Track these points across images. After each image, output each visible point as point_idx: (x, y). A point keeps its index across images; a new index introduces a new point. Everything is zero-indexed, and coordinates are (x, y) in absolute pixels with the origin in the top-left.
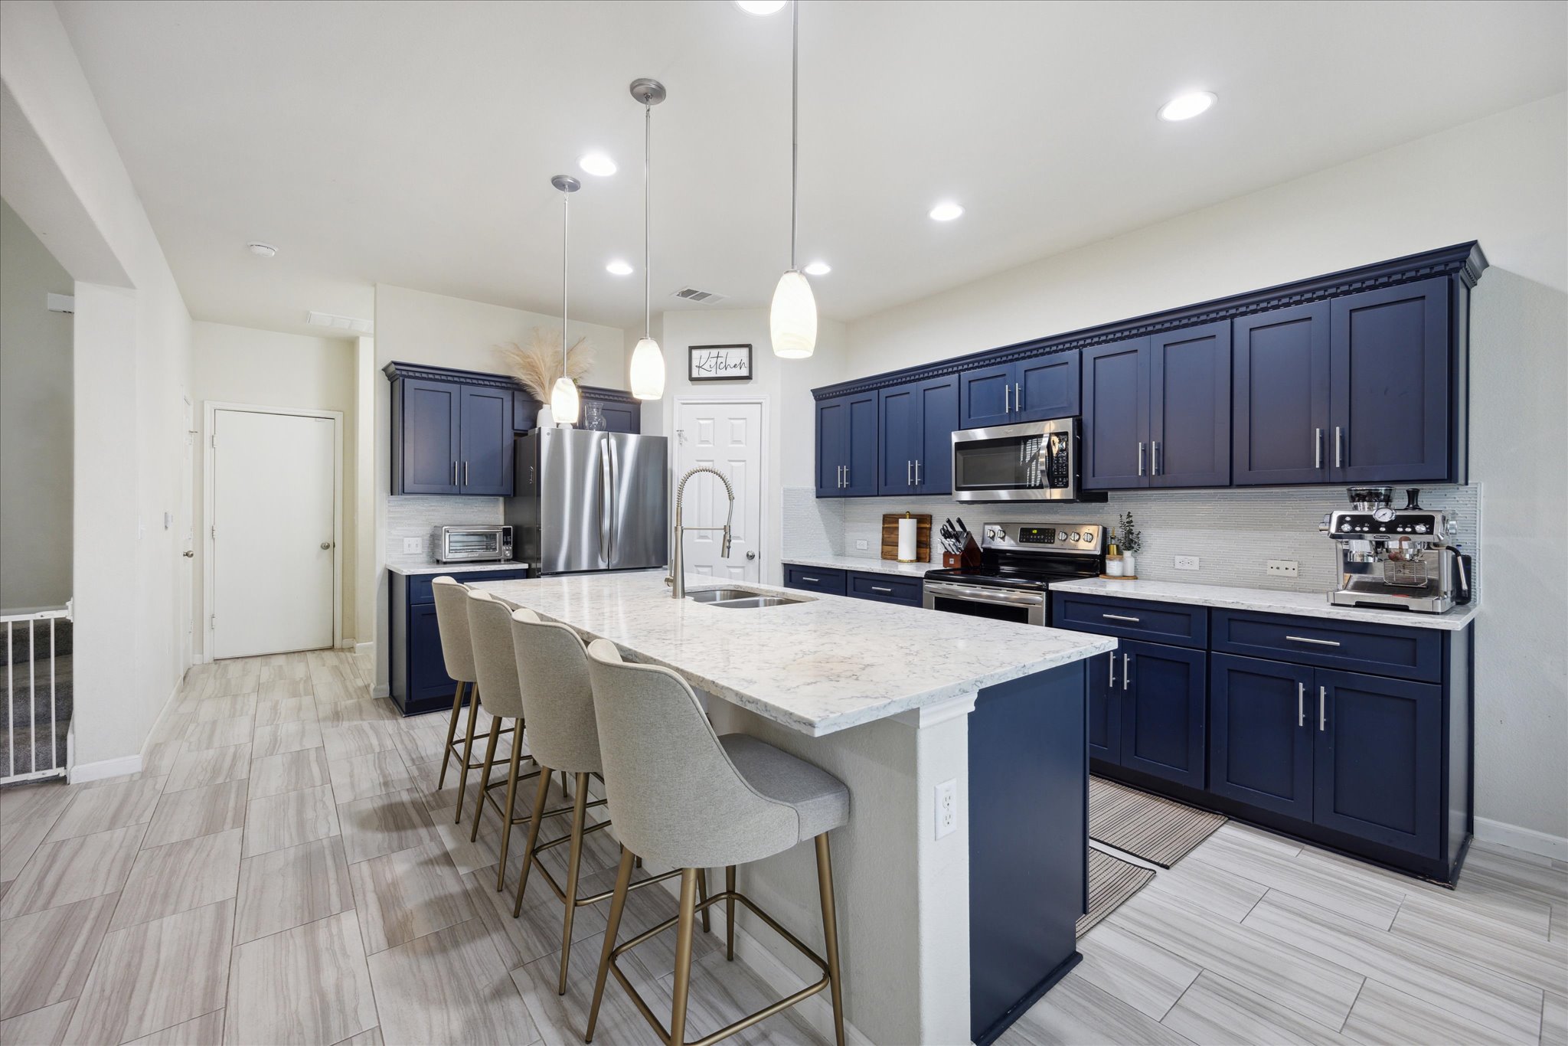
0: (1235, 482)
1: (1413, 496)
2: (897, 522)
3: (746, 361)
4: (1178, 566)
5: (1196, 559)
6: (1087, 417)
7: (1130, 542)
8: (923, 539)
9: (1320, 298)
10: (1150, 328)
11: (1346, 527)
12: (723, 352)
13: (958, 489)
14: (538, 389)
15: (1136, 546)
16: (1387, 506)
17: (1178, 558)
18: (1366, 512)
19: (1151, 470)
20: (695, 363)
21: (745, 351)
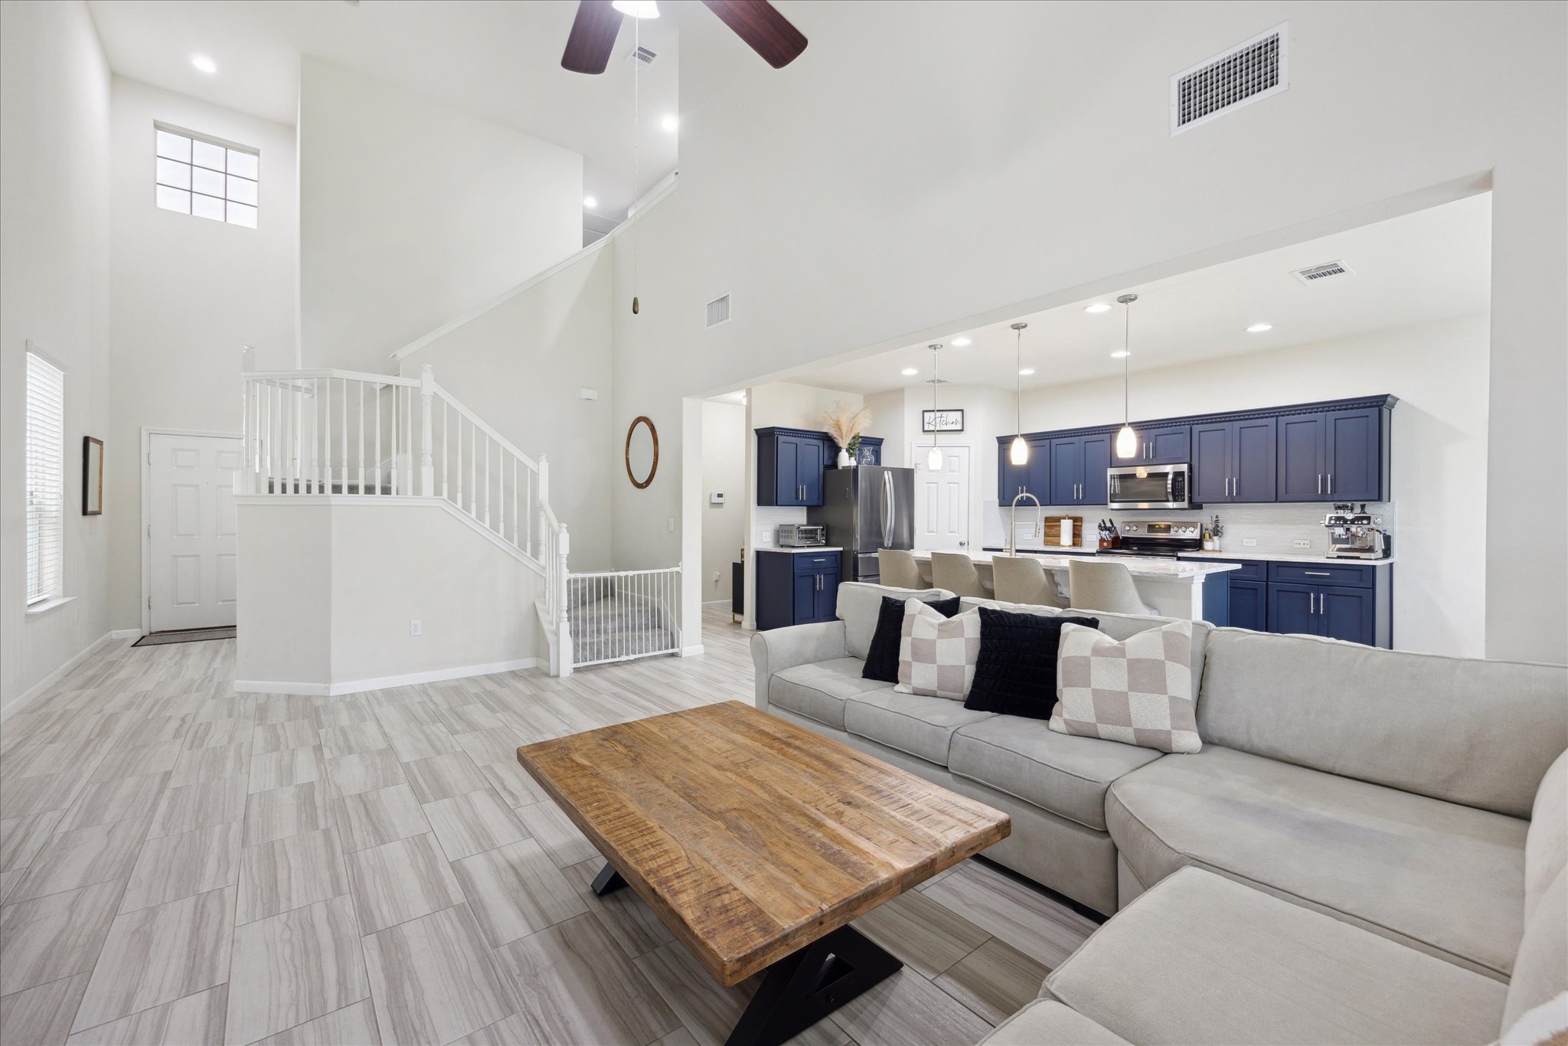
0: (1279, 500)
1: (1363, 507)
2: (1060, 522)
3: (960, 420)
4: (1245, 544)
5: (1255, 541)
6: (1195, 463)
7: (1217, 532)
8: (1077, 532)
9: (1321, 412)
10: (1232, 418)
11: (1333, 522)
12: (945, 414)
13: (1111, 502)
14: (840, 440)
15: (1220, 534)
16: (1352, 512)
17: (1245, 540)
18: (1342, 515)
19: (1233, 493)
20: (926, 421)
21: (960, 413)
